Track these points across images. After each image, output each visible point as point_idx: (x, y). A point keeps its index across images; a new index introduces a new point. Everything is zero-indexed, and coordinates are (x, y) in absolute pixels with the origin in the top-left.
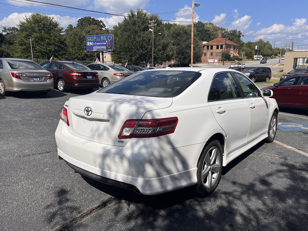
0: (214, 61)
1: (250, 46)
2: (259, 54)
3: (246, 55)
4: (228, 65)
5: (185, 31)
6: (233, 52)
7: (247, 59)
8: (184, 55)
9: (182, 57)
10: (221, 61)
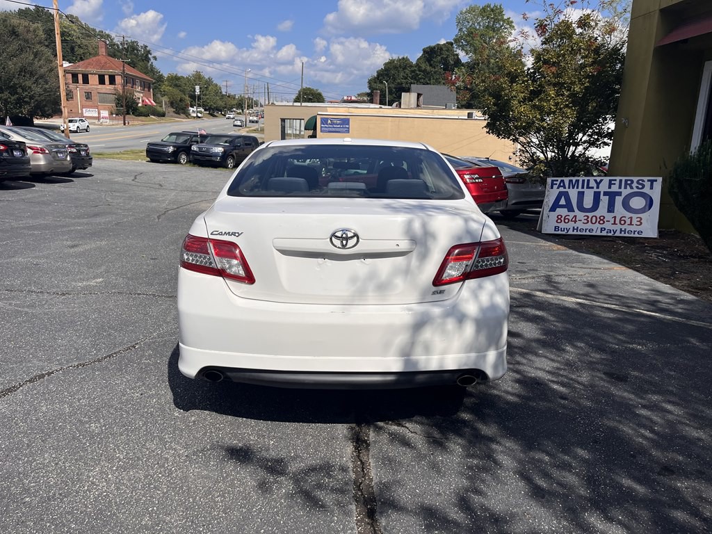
0: (99, 113)
1: (176, 86)
2: (199, 106)
3: (172, 104)
4: (136, 125)
5: (11, 29)
6: (142, 95)
7: (176, 115)
8: (17, 94)
9: (13, 98)
10: (116, 115)
